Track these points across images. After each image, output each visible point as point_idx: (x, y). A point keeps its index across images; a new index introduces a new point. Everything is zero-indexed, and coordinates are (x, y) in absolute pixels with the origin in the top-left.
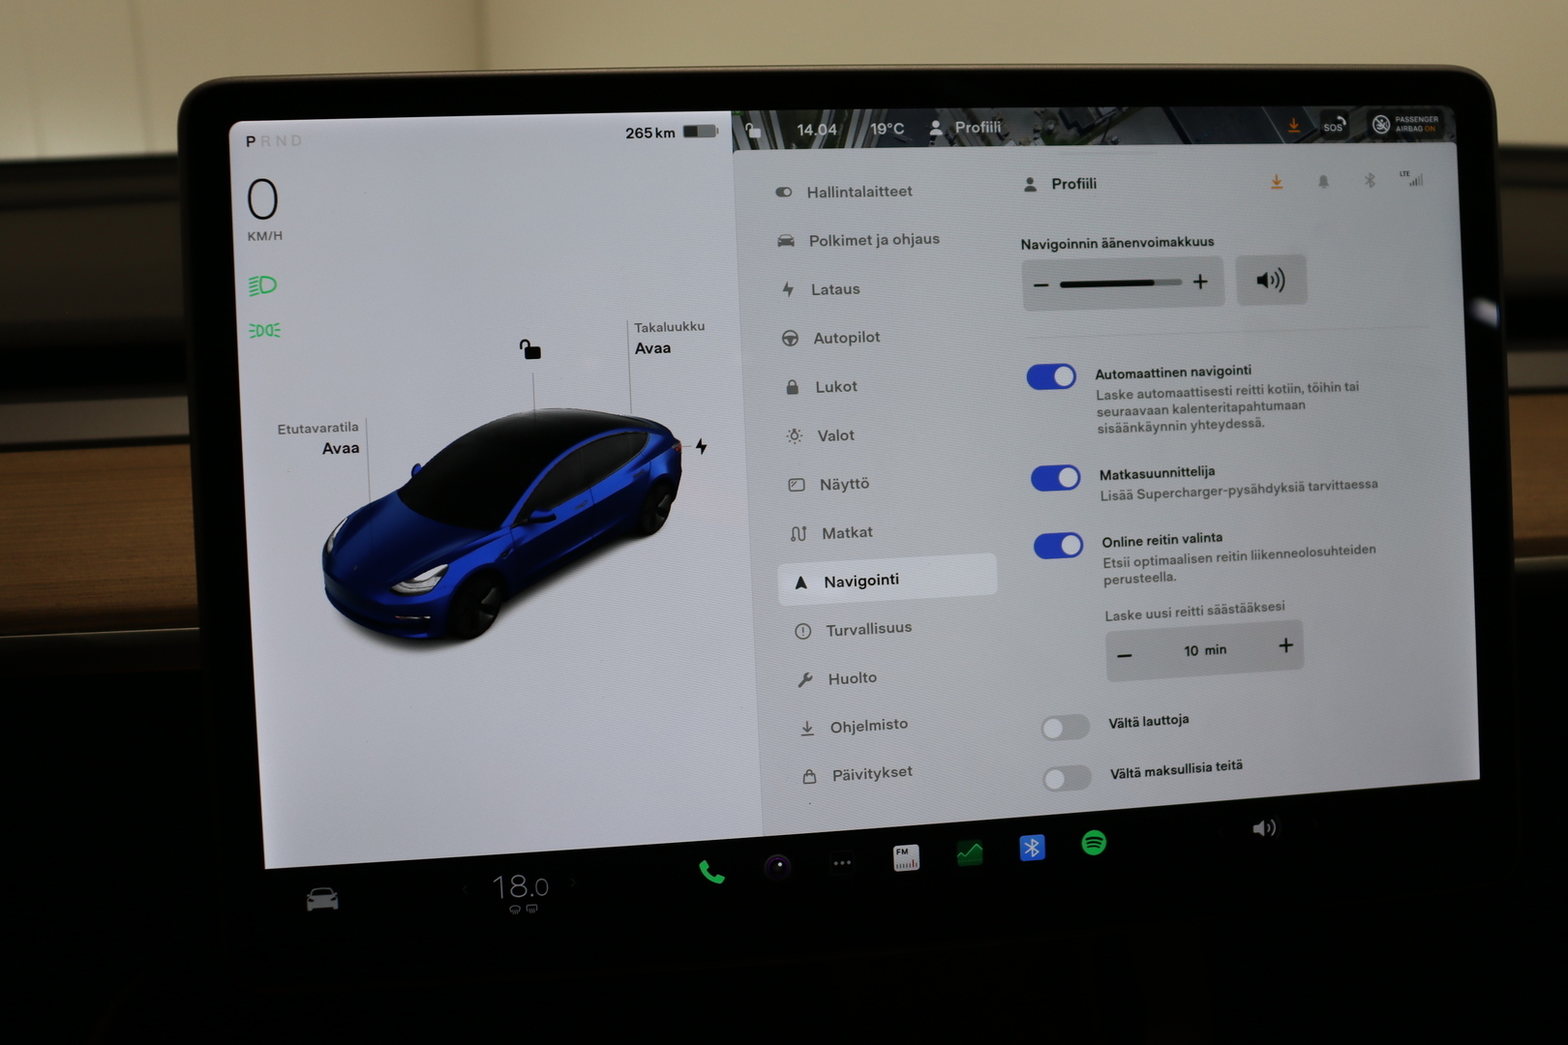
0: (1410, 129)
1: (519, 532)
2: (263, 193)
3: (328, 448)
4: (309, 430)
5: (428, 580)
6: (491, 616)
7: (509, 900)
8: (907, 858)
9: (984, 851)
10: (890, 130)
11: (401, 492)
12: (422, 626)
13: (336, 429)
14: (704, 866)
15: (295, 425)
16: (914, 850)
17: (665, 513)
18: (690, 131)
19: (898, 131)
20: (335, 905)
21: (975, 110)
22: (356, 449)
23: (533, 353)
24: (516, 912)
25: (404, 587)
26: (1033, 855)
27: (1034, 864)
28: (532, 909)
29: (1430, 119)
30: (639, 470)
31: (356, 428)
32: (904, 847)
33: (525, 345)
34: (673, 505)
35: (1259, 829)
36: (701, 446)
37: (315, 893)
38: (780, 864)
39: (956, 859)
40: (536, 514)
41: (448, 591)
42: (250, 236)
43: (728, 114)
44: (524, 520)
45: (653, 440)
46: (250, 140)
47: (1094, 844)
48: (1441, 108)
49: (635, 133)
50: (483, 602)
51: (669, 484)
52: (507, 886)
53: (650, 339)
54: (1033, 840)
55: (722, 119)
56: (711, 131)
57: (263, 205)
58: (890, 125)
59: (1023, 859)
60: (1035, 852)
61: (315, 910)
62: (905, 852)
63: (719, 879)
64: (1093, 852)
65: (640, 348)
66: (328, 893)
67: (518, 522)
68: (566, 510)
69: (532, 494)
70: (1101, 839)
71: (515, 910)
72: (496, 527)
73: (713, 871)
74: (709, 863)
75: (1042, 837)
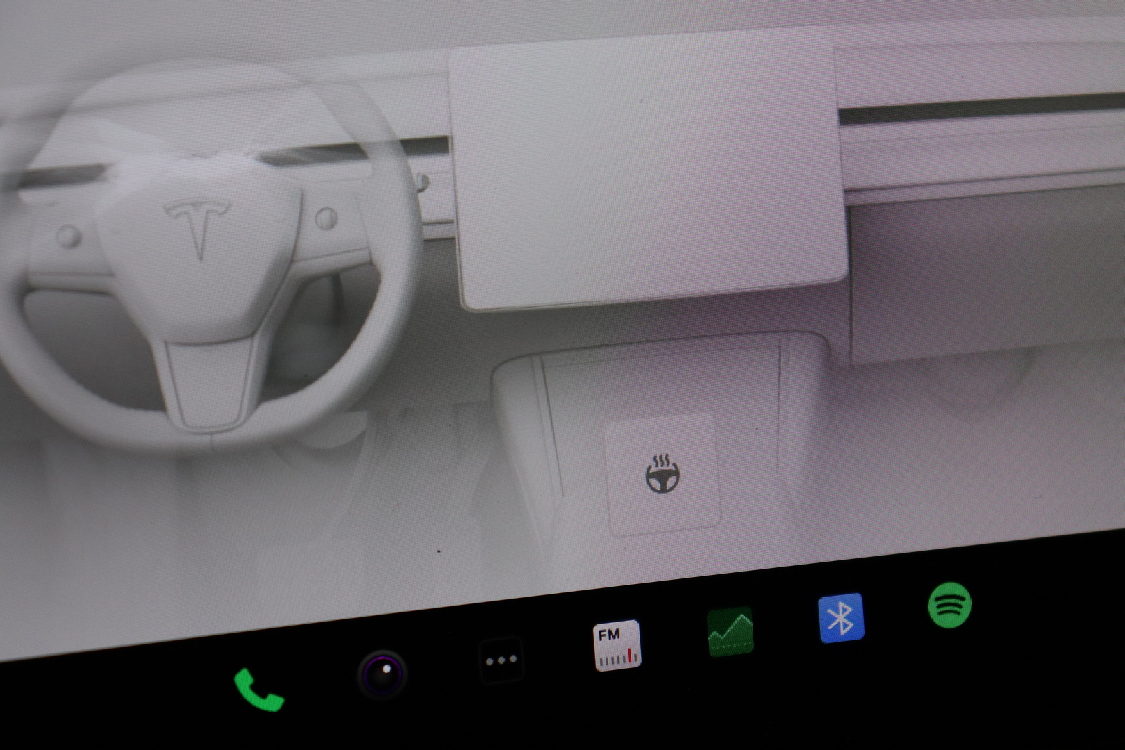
8: (618, 645)
9: (756, 628)
14: (243, 680)
16: (630, 629)
26: (843, 632)
27: (844, 648)
32: (612, 626)
38: (387, 669)
39: (706, 644)
47: (949, 606)
54: (841, 605)
59: (826, 638)
60: (845, 626)
62: (614, 635)
63: (273, 703)
64: (949, 621)
70: (963, 599)
73: (261, 689)
74: (253, 673)
75: (857, 598)
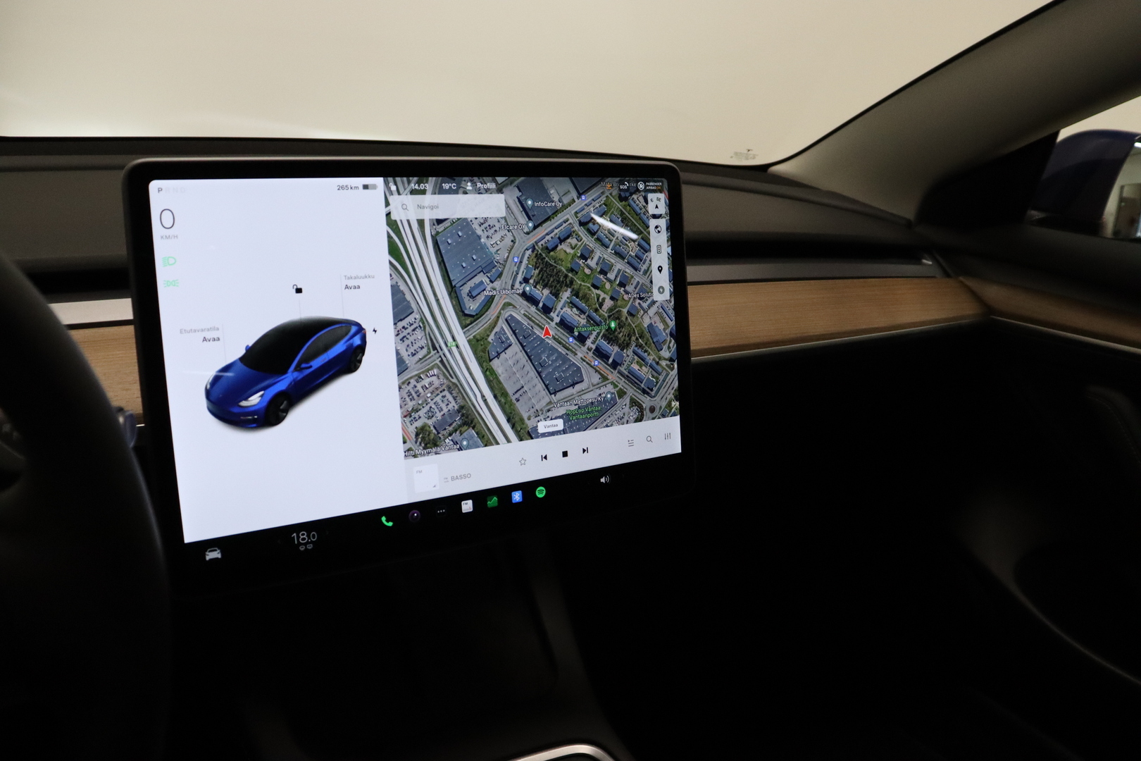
0: (652, 188)
1: (296, 374)
2: (167, 215)
3: (205, 339)
4: (195, 331)
5: (255, 400)
6: (285, 414)
7: (300, 544)
8: (467, 506)
9: (498, 500)
10: (450, 187)
11: (242, 359)
12: (254, 421)
13: (208, 330)
14: (384, 519)
15: (188, 329)
16: (470, 502)
17: (360, 362)
18: (366, 187)
19: (453, 186)
20: (219, 556)
21: (484, 178)
22: (218, 339)
23: (299, 291)
24: (302, 549)
25: (244, 403)
26: (517, 500)
28: (310, 547)
29: (658, 184)
30: (348, 343)
31: (218, 329)
32: (466, 502)
33: (295, 287)
34: (364, 358)
35: (603, 480)
36: (375, 331)
37: (210, 551)
38: (415, 515)
39: (487, 505)
40: (303, 366)
41: (265, 404)
42: (162, 237)
43: (382, 178)
44: (298, 368)
45: (354, 329)
46: (160, 190)
47: (541, 493)
48: (663, 179)
49: (341, 188)
50: (281, 407)
51: (361, 349)
52: (298, 537)
53: (351, 283)
54: (517, 494)
55: (379, 181)
56: (374, 187)
57: (168, 223)
58: (450, 185)
59: (513, 502)
61: (211, 560)
62: (466, 504)
63: (390, 524)
64: (541, 496)
65: (347, 287)
66: (216, 550)
67: (296, 369)
68: (317, 363)
69: (301, 356)
70: (543, 490)
71: (302, 548)
72: (285, 372)
73: (387, 521)
74: (386, 517)
75: (520, 492)
